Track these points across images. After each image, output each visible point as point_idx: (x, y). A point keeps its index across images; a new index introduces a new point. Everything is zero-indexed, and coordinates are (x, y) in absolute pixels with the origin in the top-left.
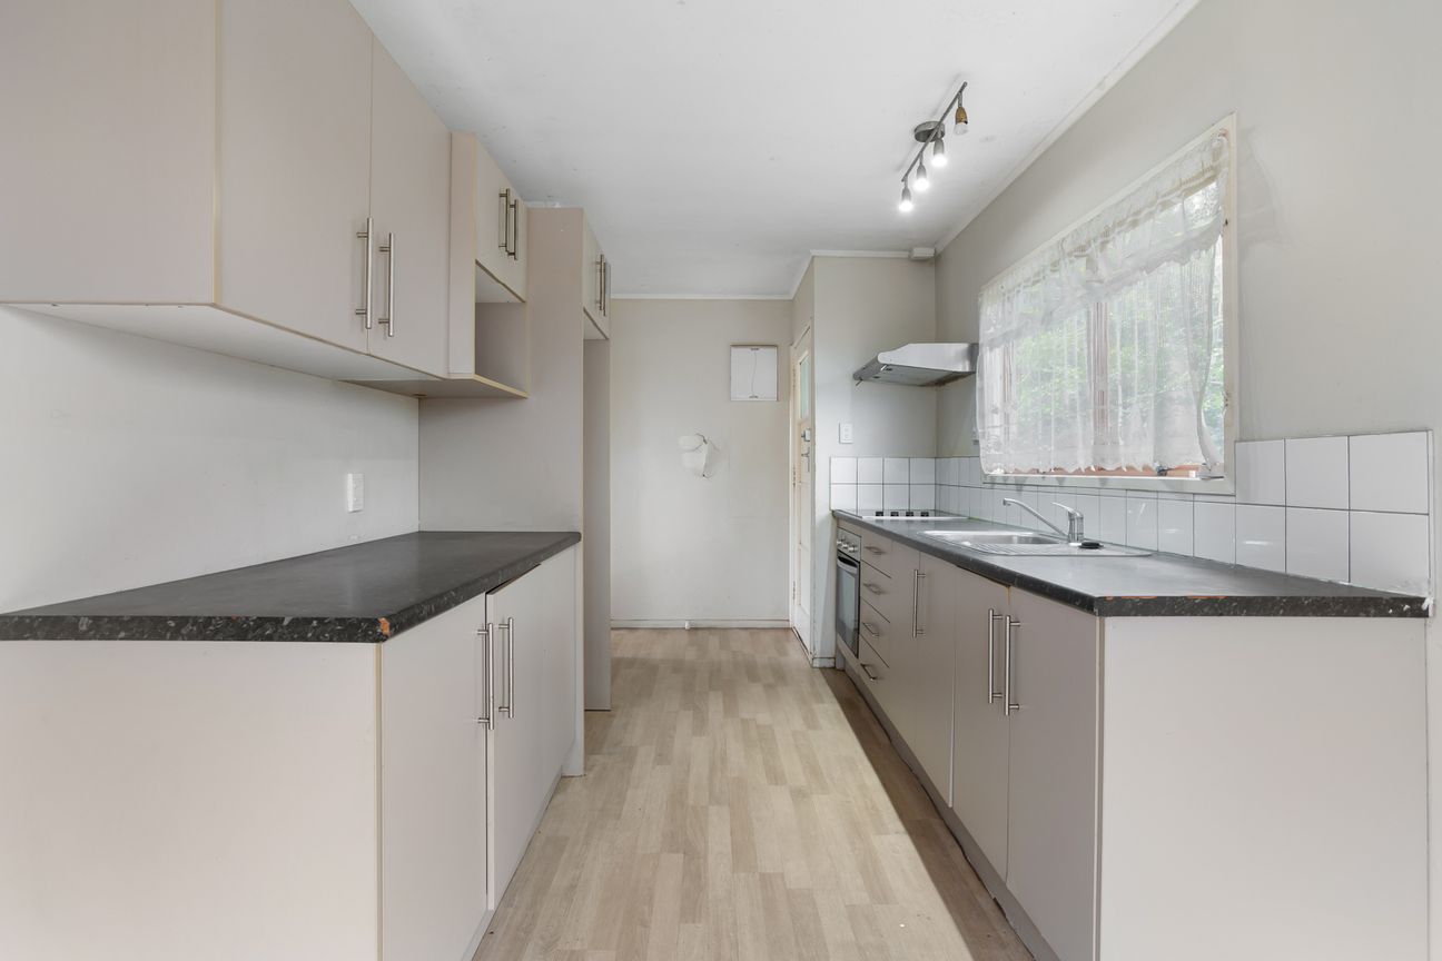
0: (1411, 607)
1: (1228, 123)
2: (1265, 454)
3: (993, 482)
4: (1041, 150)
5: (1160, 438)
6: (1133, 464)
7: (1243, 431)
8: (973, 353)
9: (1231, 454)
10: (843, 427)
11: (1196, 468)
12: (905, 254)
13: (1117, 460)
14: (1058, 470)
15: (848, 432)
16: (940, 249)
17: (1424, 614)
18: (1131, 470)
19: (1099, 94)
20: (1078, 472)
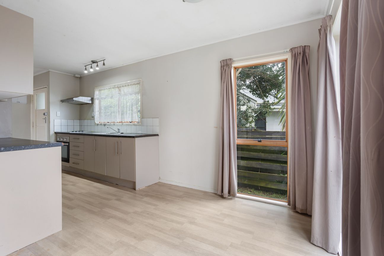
0: (157, 135)
1: (141, 79)
2: (145, 120)
3: (98, 125)
4: (110, 69)
5: (132, 117)
6: (127, 121)
7: (142, 117)
8: (92, 100)
9: (141, 120)
10: (57, 113)
11: (136, 122)
12: (73, 75)
13: (124, 121)
14: (114, 122)
15: (59, 113)
16: (82, 76)
17: (158, 136)
18: (127, 122)
19: (122, 66)
20: (117, 122)
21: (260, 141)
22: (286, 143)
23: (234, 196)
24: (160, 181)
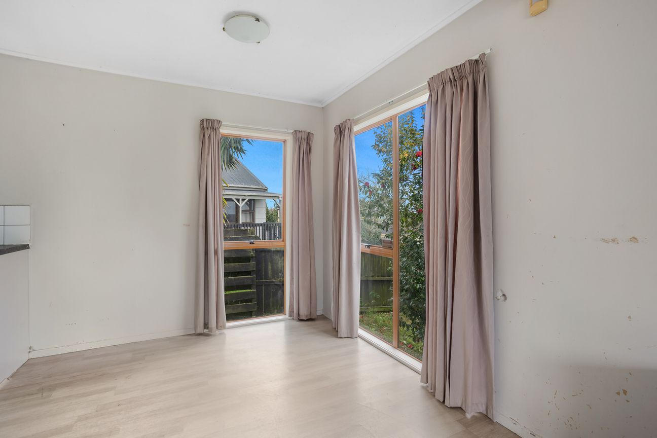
21: (253, 243)
22: (283, 242)
23: (224, 327)
24: (32, 356)
